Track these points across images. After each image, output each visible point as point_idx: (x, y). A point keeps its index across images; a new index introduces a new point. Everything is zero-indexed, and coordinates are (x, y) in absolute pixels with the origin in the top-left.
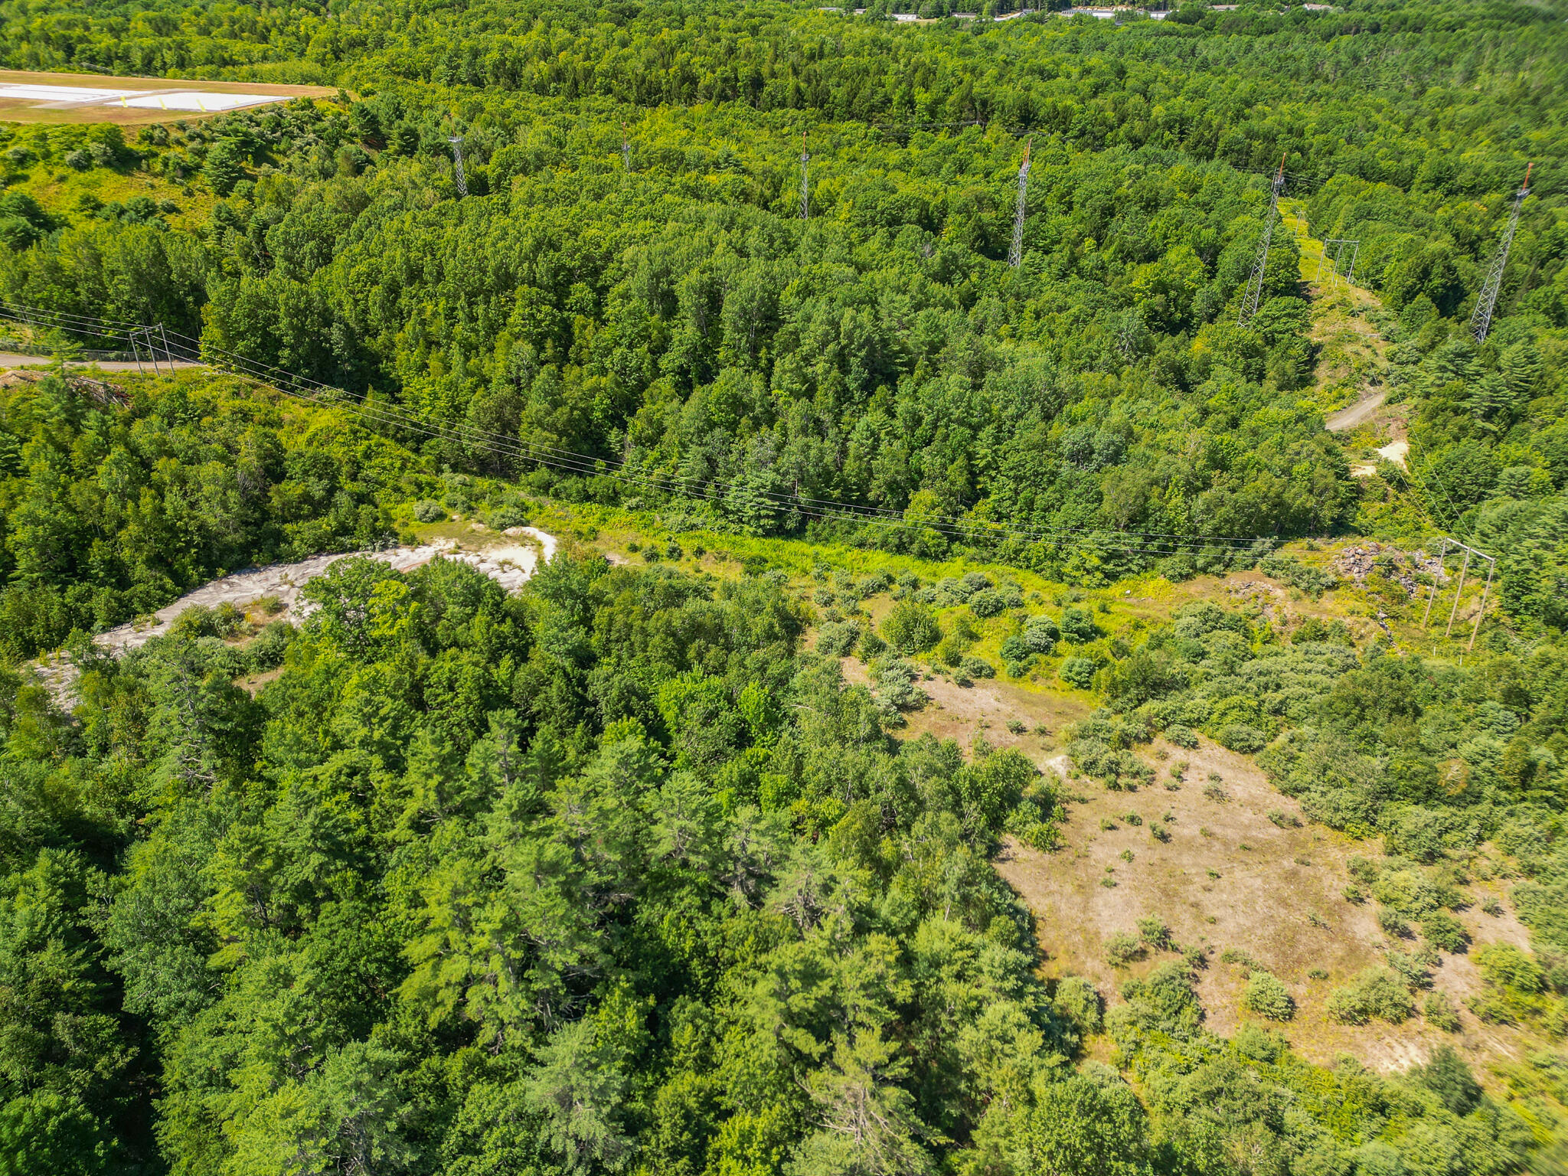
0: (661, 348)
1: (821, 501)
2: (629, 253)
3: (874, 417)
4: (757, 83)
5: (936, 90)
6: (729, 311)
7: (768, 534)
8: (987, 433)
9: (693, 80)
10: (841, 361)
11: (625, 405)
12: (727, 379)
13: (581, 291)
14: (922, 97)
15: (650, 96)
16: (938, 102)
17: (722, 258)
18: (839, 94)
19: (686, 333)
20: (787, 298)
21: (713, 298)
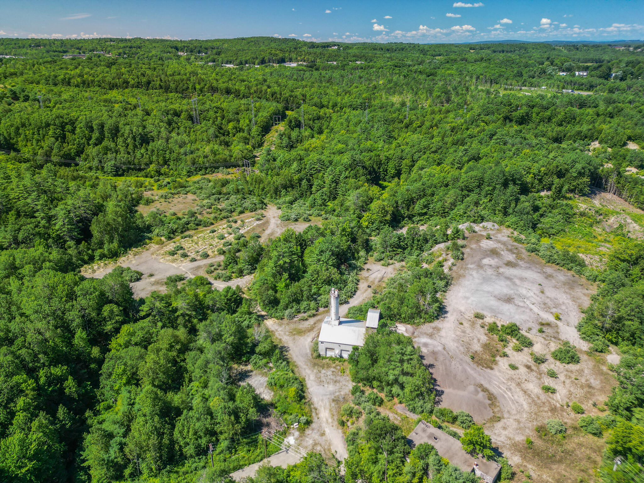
0: (90, 138)
1: (129, 169)
2: (81, 118)
3: (143, 151)
4: (149, 83)
5: (202, 85)
6: (106, 129)
7: (115, 176)
8: (168, 152)
9: (128, 83)
10: (134, 138)
11: (80, 152)
12: (105, 143)
13: (68, 127)
14: (198, 87)
15: (113, 86)
16: (203, 88)
17: (105, 117)
18: (172, 85)
19: (95, 135)
20: (121, 125)
21: (102, 126)
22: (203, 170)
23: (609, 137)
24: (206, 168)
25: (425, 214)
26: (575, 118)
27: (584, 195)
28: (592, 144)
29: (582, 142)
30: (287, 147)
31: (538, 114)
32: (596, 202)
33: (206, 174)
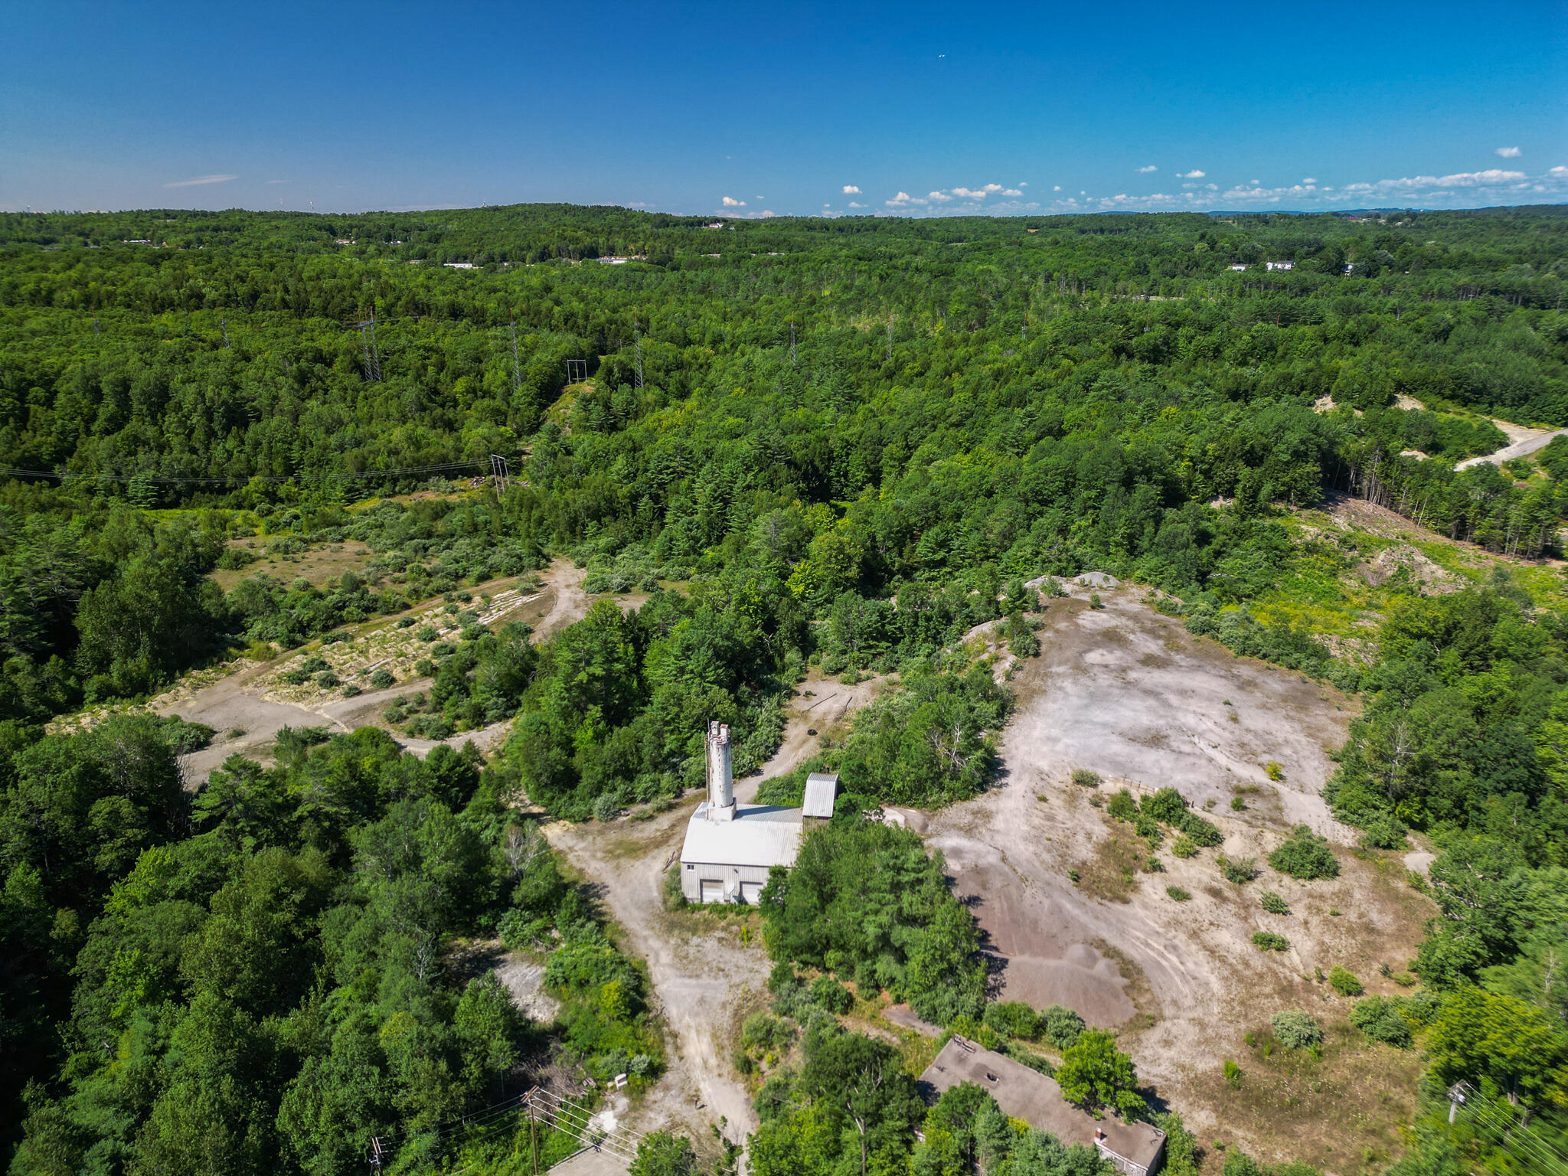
0: (94, 417)
1: (192, 488)
2: (70, 368)
3: (230, 444)
4: (254, 296)
5: (390, 298)
6: (135, 392)
7: (155, 507)
8: (296, 446)
9: (200, 297)
10: (208, 414)
11: (63, 453)
12: (132, 426)
13: (37, 391)
14: (379, 302)
15: (161, 305)
16: (393, 305)
18: (315, 301)
19: (108, 408)
20: (175, 383)
21: (125, 385)
22: (388, 485)
23: (1356, 386)
24: (395, 481)
25: (942, 563)
26: (1273, 348)
27: (1309, 505)
28: (1318, 402)
29: (1294, 398)
30: (601, 428)
31: (1190, 339)
32: (1340, 522)
33: (394, 494)
